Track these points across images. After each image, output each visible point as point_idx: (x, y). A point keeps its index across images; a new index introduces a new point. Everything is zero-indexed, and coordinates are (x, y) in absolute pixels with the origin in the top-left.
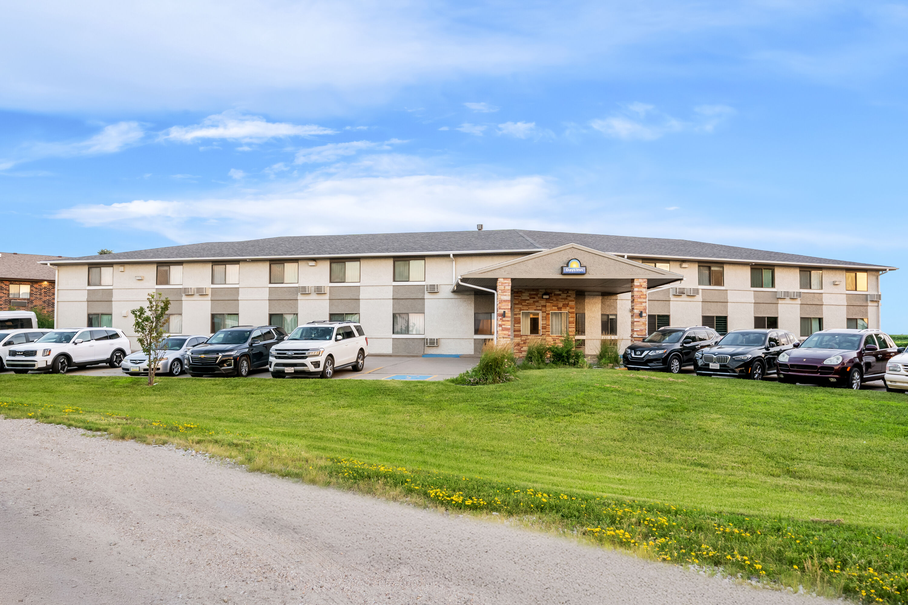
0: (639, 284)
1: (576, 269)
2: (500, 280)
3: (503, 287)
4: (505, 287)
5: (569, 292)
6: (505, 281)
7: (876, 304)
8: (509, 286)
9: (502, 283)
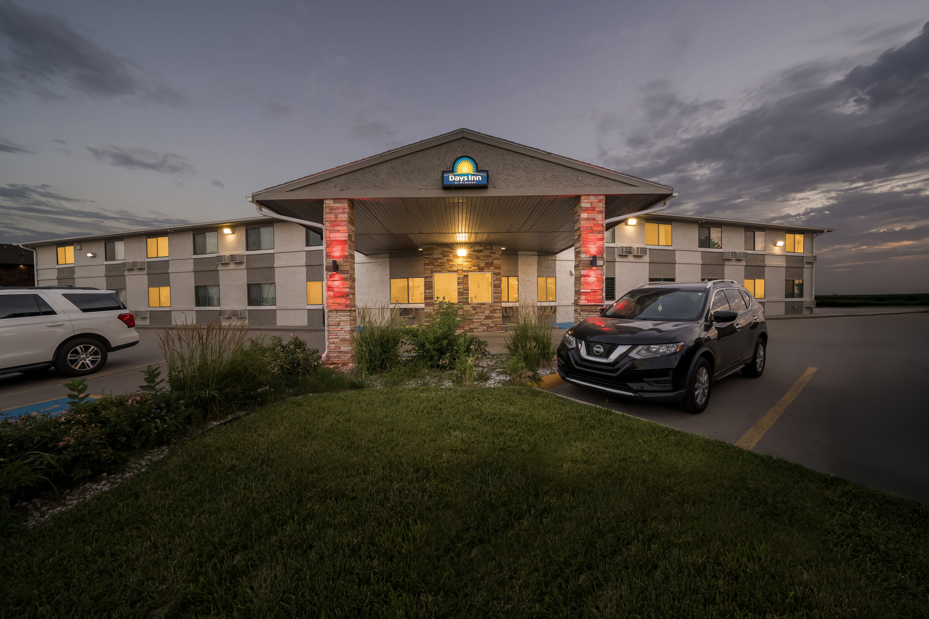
0: (589, 205)
1: (467, 175)
2: (328, 203)
3: (333, 216)
4: (336, 217)
5: (494, 248)
6: (337, 205)
7: (810, 266)
8: (344, 213)
9: (332, 209)
